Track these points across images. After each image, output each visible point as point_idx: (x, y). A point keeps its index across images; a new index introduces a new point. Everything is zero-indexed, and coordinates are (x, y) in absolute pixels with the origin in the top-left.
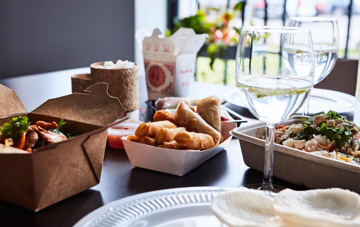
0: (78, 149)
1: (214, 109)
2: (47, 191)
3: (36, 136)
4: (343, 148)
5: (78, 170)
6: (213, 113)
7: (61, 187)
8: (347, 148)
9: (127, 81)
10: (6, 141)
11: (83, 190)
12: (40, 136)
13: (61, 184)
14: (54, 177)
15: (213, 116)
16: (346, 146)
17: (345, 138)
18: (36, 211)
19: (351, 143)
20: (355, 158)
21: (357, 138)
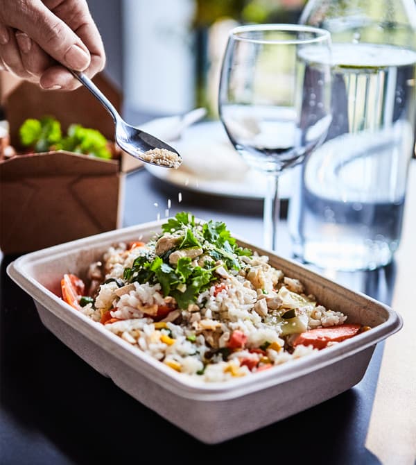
4: (185, 314)
8: (192, 312)
16: (190, 309)
19: (205, 301)
20: (197, 335)
21: (218, 290)
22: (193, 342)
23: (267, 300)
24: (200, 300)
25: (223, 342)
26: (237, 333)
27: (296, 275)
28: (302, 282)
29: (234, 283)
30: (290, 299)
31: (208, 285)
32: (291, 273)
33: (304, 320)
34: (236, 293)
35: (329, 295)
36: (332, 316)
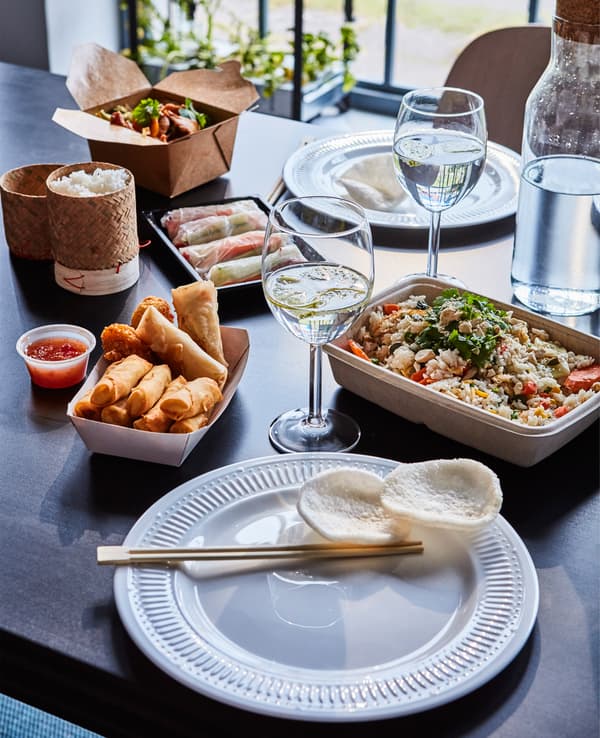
0: (210, 138)
1: (207, 310)
2: (181, 179)
3: (167, 122)
4: (482, 370)
5: (209, 158)
6: (205, 319)
7: (194, 175)
8: (488, 369)
9: (118, 213)
10: (144, 130)
11: (213, 178)
12: (172, 122)
13: (193, 172)
14: (187, 166)
15: (206, 324)
16: (486, 366)
17: (485, 353)
18: (172, 197)
19: (495, 359)
20: (499, 386)
21: (503, 350)
22: (496, 392)
23: (535, 352)
24: (492, 359)
25: (518, 390)
26: (530, 383)
27: (541, 326)
28: (547, 332)
29: (512, 343)
30: (551, 350)
31: (495, 347)
32: (536, 324)
33: (566, 366)
34: (516, 350)
35: (573, 340)
36: (583, 360)
